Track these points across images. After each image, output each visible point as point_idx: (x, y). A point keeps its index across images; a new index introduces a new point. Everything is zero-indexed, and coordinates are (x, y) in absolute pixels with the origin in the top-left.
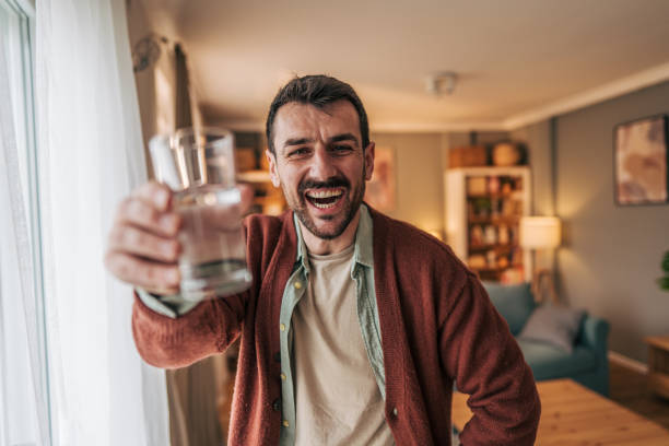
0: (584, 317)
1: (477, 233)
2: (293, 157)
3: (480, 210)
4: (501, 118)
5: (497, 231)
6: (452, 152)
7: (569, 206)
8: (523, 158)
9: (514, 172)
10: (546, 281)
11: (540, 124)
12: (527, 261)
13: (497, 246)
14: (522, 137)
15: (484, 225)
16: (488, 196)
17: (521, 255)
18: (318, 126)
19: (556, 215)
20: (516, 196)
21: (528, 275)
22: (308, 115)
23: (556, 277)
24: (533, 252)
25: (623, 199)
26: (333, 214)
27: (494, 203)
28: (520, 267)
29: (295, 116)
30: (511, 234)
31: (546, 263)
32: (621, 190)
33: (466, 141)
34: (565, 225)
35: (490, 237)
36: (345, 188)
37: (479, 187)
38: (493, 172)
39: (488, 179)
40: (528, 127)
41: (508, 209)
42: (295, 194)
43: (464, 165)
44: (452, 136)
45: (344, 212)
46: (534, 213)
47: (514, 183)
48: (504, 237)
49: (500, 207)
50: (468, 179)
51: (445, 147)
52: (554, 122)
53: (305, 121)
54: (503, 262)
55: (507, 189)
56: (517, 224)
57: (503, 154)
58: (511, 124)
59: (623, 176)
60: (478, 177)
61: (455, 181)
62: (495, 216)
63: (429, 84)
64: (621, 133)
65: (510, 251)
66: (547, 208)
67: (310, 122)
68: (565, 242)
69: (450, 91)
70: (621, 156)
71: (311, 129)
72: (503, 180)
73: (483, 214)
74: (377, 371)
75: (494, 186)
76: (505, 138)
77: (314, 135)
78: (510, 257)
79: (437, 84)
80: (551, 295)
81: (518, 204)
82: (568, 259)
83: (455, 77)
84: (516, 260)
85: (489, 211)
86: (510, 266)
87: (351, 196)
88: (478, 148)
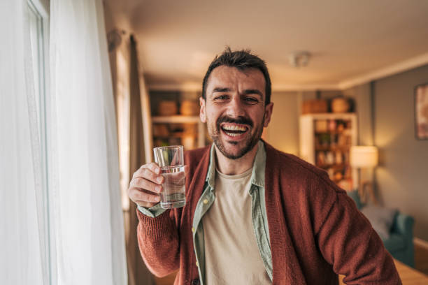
0: (396, 214)
1: (321, 157)
2: (218, 101)
3: (323, 141)
4: (337, 82)
5: (335, 156)
6: (305, 104)
7: (383, 139)
8: (352, 107)
9: (346, 117)
10: (368, 189)
11: (364, 85)
12: (355, 175)
13: (334, 165)
14: (352, 94)
15: (326, 151)
16: (328, 133)
17: (351, 172)
18: (237, 82)
19: (374, 145)
20: (347, 132)
21: (355, 185)
22: (232, 73)
23: (375, 186)
24: (359, 170)
25: (421, 135)
26: (238, 141)
27: (332, 137)
28: (350, 179)
29: (223, 73)
30: (343, 157)
31: (368, 177)
32: (420, 129)
33: (314, 97)
34: (381, 152)
35: (330, 159)
36: (249, 127)
37: (322, 127)
38: (332, 117)
39: (328, 121)
40: (356, 88)
41: (342, 141)
42: (214, 125)
43: (313, 112)
44: (305, 93)
45: (245, 142)
46: (359, 144)
47: (346, 124)
48: (339, 159)
49: (336, 140)
50: (315, 122)
51: (300, 100)
52: (373, 84)
53: (229, 78)
54: (339, 176)
55: (341, 128)
56: (348, 151)
57: (339, 105)
58: (343, 85)
59: (421, 120)
60: (321, 120)
61: (306, 123)
62: (333, 146)
63: (291, 59)
64: (420, 91)
65: (344, 168)
66: (368, 140)
67: (233, 78)
68: (381, 163)
69: (305, 64)
70: (420, 107)
71: (233, 82)
72: (338, 122)
73: (325, 145)
74: (265, 261)
75: (332, 126)
76: (339, 94)
77: (234, 87)
78: (343, 173)
79: (297, 60)
80: (371, 199)
81: (348, 138)
82: (383, 175)
83: (308, 55)
84: (347, 175)
85: (329, 143)
86: (343, 179)
87: (252, 132)
88: (322, 101)
